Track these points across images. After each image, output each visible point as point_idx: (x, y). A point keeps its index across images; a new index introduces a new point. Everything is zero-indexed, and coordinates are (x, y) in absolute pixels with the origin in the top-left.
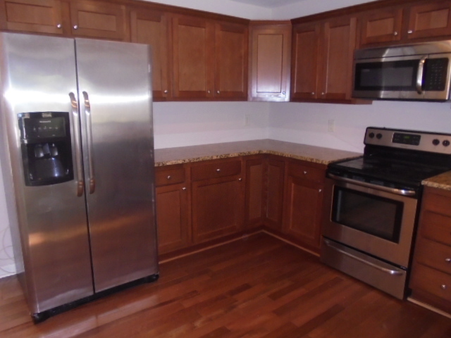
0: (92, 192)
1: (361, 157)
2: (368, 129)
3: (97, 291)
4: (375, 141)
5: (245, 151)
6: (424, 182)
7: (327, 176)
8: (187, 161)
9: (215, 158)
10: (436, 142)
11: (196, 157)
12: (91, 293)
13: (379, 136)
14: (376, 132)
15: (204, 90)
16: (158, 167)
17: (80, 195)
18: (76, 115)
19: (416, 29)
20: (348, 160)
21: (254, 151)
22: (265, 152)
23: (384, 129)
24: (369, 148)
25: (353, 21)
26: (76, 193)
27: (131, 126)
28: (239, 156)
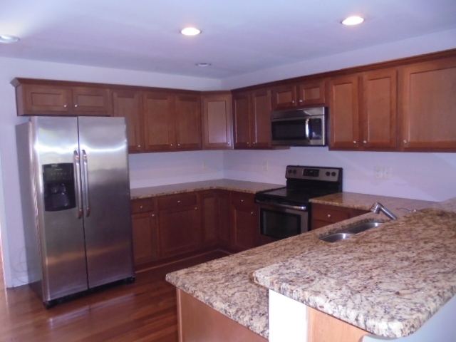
0: (88, 215)
1: (284, 188)
2: (288, 166)
3: (90, 287)
4: (292, 176)
5: (199, 187)
6: (310, 200)
7: (255, 202)
8: (155, 195)
9: (176, 193)
10: (328, 174)
11: (161, 192)
12: (86, 289)
13: (295, 172)
14: (293, 169)
15: (168, 143)
16: (134, 200)
17: (80, 218)
18: (78, 164)
19: (304, 99)
20: (273, 190)
21: (207, 187)
22: (215, 188)
23: (298, 166)
24: (290, 181)
25: (269, 92)
26: (77, 216)
27: (114, 172)
28: (195, 192)
